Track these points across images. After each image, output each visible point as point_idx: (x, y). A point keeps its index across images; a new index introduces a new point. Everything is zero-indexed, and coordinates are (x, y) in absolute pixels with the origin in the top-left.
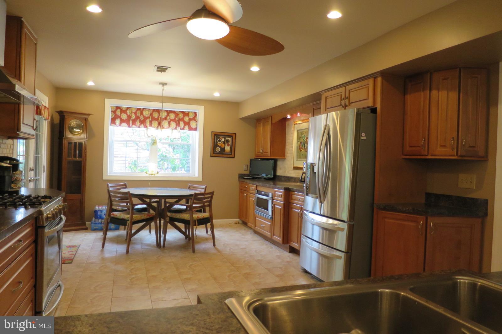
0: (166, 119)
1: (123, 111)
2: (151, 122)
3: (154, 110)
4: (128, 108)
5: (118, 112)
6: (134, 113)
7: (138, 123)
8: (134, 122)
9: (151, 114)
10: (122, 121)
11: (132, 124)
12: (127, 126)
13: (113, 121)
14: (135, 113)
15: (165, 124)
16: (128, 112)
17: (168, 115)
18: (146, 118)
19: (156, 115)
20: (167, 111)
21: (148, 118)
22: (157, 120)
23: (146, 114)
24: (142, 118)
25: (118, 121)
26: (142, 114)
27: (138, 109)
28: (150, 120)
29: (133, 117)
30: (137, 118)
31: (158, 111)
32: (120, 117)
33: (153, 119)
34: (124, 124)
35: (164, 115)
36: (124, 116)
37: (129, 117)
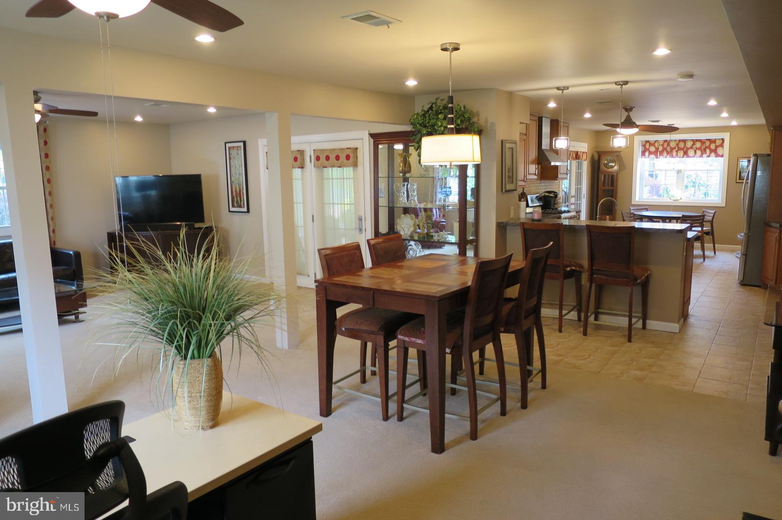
0: (692, 148)
1: (651, 144)
2: (677, 152)
3: (680, 140)
4: (656, 141)
5: (648, 145)
6: (661, 145)
7: (665, 153)
8: (661, 153)
9: (678, 145)
10: (650, 153)
11: (660, 156)
12: (655, 157)
13: (643, 153)
14: (663, 145)
15: (691, 153)
16: (656, 145)
17: (694, 144)
18: (672, 149)
19: (682, 145)
20: (693, 140)
21: (675, 148)
22: (682, 149)
23: (673, 145)
24: (668, 149)
25: (647, 154)
26: (668, 145)
27: (665, 141)
28: (677, 150)
29: (661, 148)
30: (664, 149)
31: (684, 141)
32: (649, 150)
33: (680, 149)
34: (653, 156)
35: (689, 144)
36: (652, 149)
37: (657, 149)
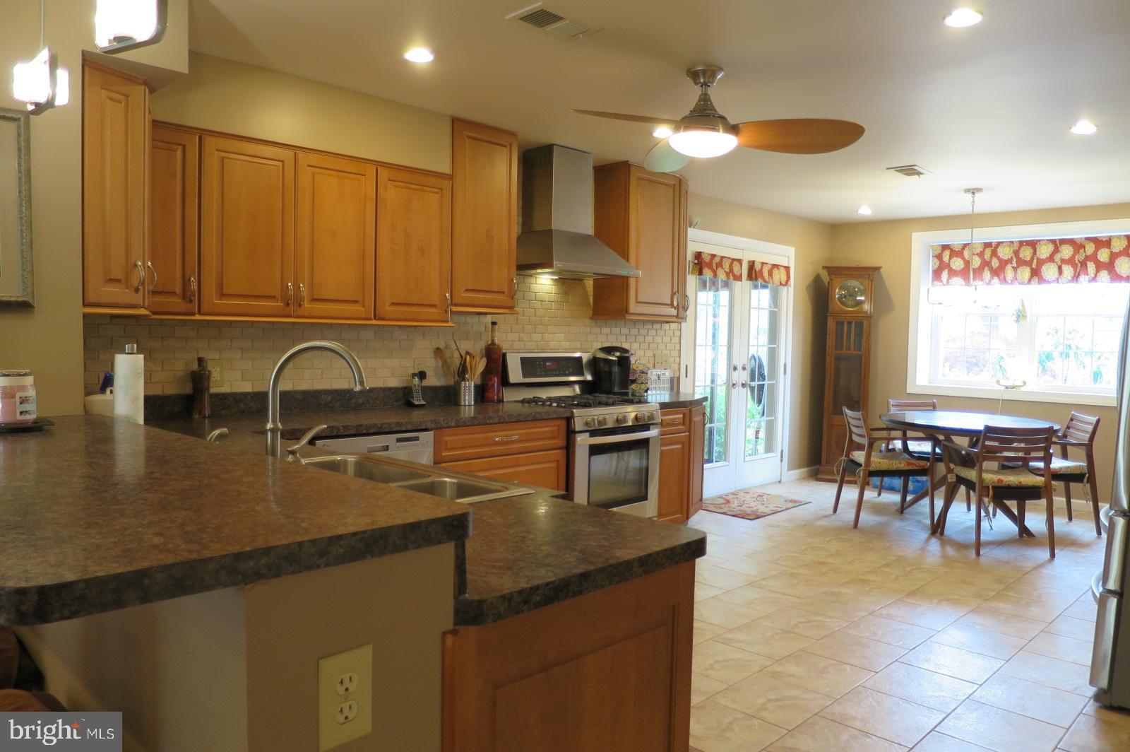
0: (1051, 259)
1: (956, 253)
2: (1015, 269)
3: (1021, 243)
4: (965, 246)
5: (946, 254)
6: (978, 254)
7: (987, 274)
8: (978, 272)
9: (1016, 253)
10: (953, 273)
11: (974, 279)
12: (964, 283)
13: (937, 274)
14: (981, 255)
15: (1049, 271)
16: (966, 254)
17: (1056, 250)
18: (1004, 263)
19: (1026, 253)
20: (1053, 242)
21: (1010, 261)
22: (1029, 263)
23: (1005, 253)
24: (995, 263)
25: (945, 275)
26: (994, 253)
27: (987, 245)
28: (1015, 264)
29: (976, 262)
30: (986, 264)
31: (1033, 244)
32: (948, 266)
33: (1022, 263)
34: (957, 281)
35: (1044, 251)
36: (957, 264)
37: (967, 263)
